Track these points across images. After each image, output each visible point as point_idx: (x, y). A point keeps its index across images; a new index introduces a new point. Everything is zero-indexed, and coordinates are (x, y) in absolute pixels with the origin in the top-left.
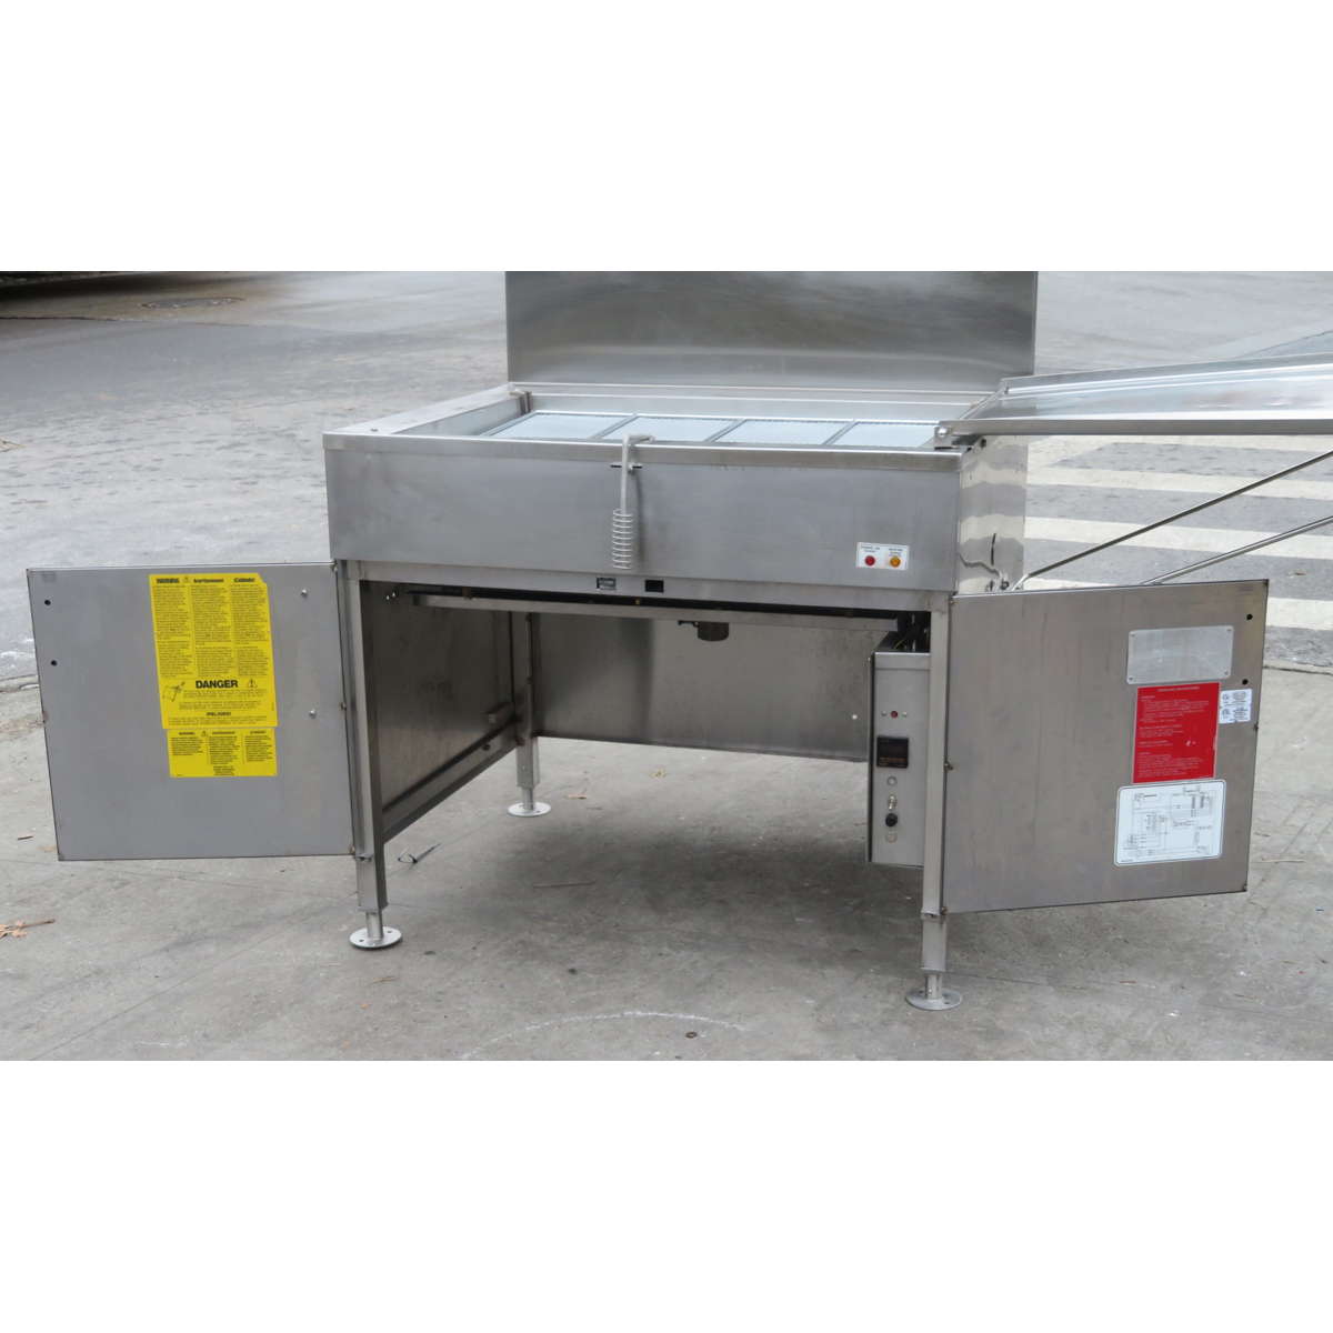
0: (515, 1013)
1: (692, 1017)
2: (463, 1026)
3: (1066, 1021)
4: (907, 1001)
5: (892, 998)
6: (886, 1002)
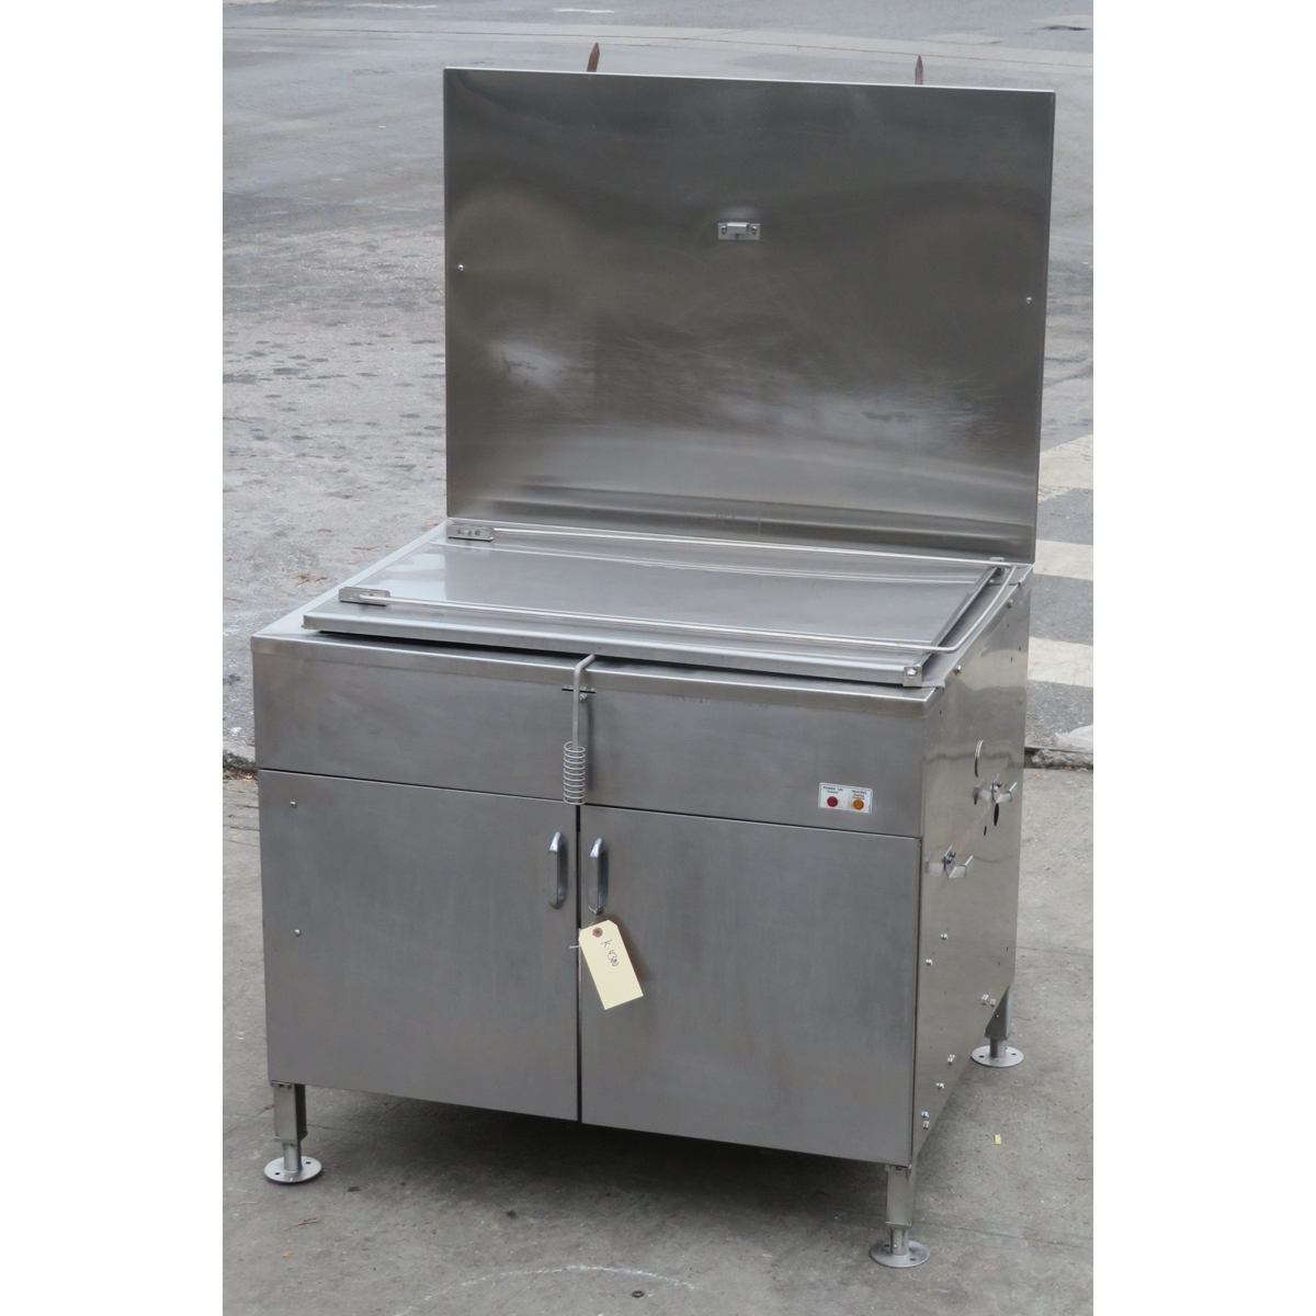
0: (449, 1265)
1: (640, 1272)
2: (394, 1281)
3: (1036, 1283)
4: (871, 1256)
5: (855, 1252)
6: (849, 1257)
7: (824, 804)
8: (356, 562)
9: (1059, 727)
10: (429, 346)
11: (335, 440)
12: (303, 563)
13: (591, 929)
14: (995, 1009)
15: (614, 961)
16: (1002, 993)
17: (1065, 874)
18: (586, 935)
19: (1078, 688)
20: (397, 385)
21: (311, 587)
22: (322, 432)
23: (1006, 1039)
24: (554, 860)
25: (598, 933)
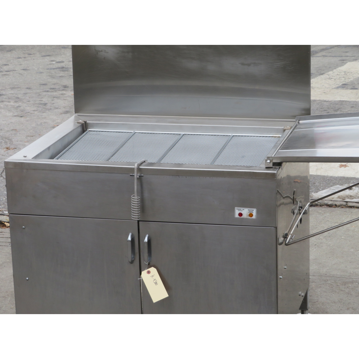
7: (237, 216)
8: (28, 142)
9: (313, 191)
10: (48, 57)
11: (15, 95)
12: (7, 143)
13: (146, 271)
14: (303, 297)
15: (156, 283)
16: (306, 292)
17: (322, 246)
18: (144, 274)
19: (318, 176)
20: (37, 73)
21: (10, 152)
22: (9, 92)
23: (307, 310)
24: (130, 244)
25: (149, 272)
